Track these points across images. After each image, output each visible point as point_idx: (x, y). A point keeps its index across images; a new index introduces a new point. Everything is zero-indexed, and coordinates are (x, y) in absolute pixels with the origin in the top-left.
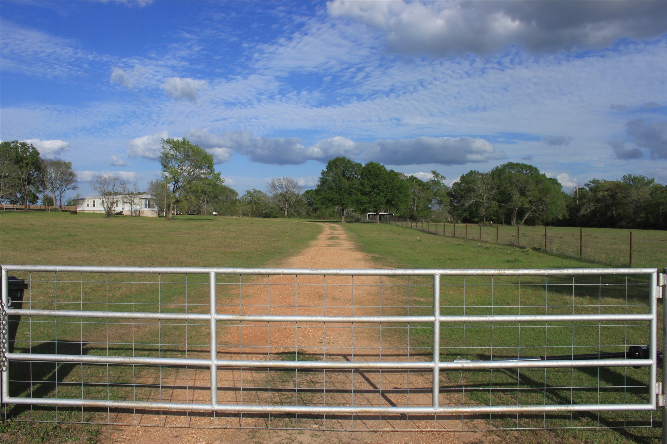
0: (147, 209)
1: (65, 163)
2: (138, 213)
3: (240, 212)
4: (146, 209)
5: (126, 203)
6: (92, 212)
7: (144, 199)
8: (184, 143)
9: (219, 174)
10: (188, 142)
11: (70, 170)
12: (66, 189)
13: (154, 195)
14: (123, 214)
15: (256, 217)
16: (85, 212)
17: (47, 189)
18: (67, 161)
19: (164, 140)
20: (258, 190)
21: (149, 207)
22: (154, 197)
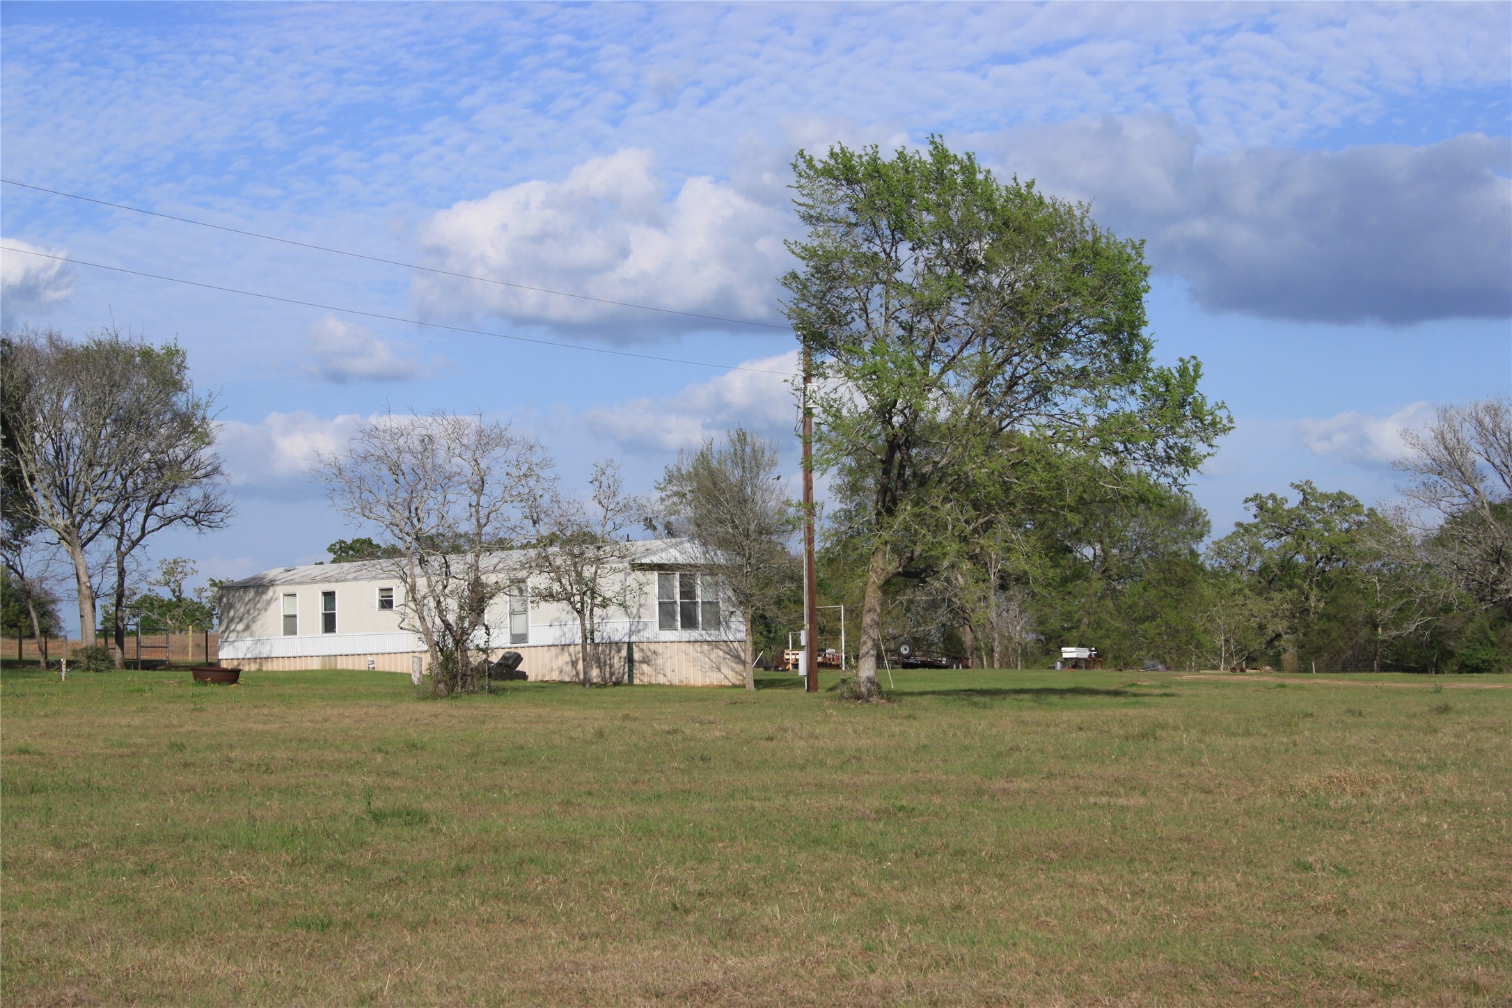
0: (679, 634)
1: (147, 354)
2: (618, 662)
3: (1220, 640)
4: (668, 635)
5: (549, 596)
6: (315, 665)
7: (660, 567)
8: (940, 177)
9: (1188, 375)
10: (969, 170)
11: (180, 401)
12: (152, 522)
13: (723, 543)
14: (523, 676)
15: (1329, 668)
16: (269, 667)
17: (33, 526)
18: (157, 344)
19: (810, 163)
20: (1332, 489)
21: (689, 622)
22: (721, 557)
